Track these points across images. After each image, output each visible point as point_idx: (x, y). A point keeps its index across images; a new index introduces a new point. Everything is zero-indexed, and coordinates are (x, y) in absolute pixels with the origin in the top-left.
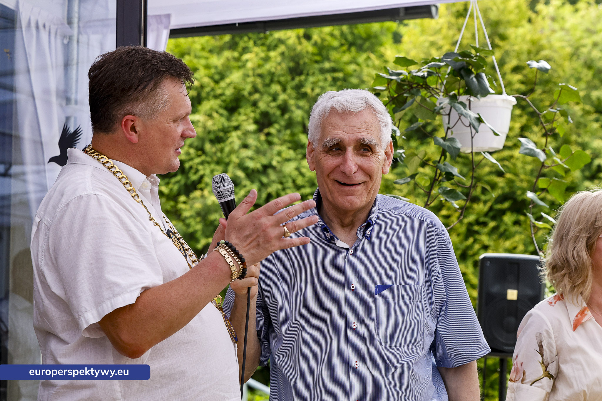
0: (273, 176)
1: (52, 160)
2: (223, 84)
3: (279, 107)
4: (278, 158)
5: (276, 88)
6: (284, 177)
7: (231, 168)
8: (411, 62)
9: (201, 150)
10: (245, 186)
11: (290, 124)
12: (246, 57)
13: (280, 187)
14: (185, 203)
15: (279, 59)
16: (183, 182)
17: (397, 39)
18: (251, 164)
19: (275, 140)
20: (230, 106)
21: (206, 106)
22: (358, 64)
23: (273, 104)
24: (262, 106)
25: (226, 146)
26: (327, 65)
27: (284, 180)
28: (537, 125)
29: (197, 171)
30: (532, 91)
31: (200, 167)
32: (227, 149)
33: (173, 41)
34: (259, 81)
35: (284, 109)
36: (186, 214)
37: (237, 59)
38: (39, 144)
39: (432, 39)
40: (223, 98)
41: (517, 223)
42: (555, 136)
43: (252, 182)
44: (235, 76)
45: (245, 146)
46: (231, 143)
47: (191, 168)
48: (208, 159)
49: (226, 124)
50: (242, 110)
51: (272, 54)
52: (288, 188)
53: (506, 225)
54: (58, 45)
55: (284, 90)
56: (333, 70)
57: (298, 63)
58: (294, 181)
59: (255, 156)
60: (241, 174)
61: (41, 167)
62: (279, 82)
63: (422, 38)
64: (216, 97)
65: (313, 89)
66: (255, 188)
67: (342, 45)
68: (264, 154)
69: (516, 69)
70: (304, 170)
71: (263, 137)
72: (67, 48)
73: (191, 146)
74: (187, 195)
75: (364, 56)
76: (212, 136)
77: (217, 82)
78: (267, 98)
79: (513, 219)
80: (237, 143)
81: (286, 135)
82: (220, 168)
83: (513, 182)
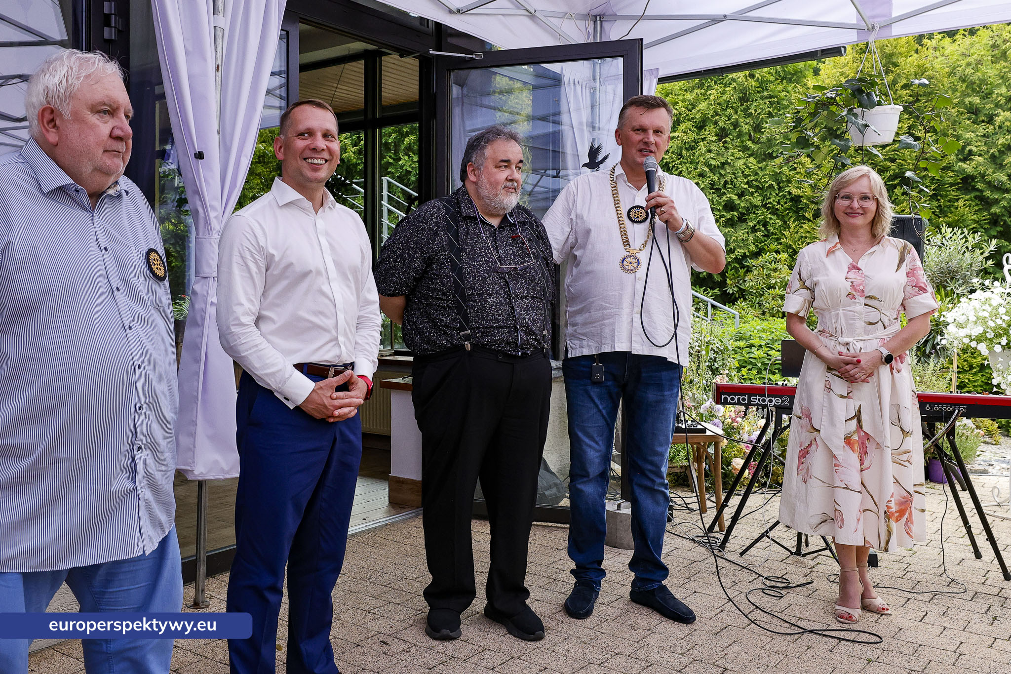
0: (728, 169)
1: (584, 165)
2: (694, 111)
3: (732, 124)
4: (732, 158)
5: (730, 111)
6: (736, 170)
7: (699, 166)
8: (824, 88)
10: (709, 177)
11: (740, 135)
12: (708, 93)
13: (733, 176)
15: (732, 92)
17: (816, 72)
18: (713, 162)
19: (730, 146)
20: (699, 125)
21: (682, 127)
22: (788, 92)
23: (728, 122)
24: (721, 124)
25: (696, 151)
26: (766, 94)
30: (918, 100)
31: (680, 166)
33: (661, 86)
34: (718, 107)
35: (736, 125)
37: (704, 94)
38: (577, 156)
39: (841, 70)
40: (695, 120)
41: (904, 193)
42: (935, 131)
43: (714, 174)
44: (702, 106)
45: (710, 151)
46: (700, 149)
47: (673, 166)
49: (696, 137)
50: (707, 128)
51: (727, 89)
52: (739, 177)
54: (587, 93)
55: (736, 112)
56: (771, 97)
57: (745, 94)
60: (705, 169)
61: (579, 171)
62: (732, 107)
63: (835, 70)
64: (689, 120)
65: (756, 111)
66: (716, 178)
67: (777, 79)
68: (722, 156)
69: (905, 87)
70: (750, 165)
71: (721, 145)
72: (593, 95)
73: (673, 153)
75: (793, 85)
76: (687, 146)
77: (690, 110)
78: (724, 118)
79: (902, 191)
80: (704, 150)
81: (737, 142)
82: (693, 166)
83: (902, 165)
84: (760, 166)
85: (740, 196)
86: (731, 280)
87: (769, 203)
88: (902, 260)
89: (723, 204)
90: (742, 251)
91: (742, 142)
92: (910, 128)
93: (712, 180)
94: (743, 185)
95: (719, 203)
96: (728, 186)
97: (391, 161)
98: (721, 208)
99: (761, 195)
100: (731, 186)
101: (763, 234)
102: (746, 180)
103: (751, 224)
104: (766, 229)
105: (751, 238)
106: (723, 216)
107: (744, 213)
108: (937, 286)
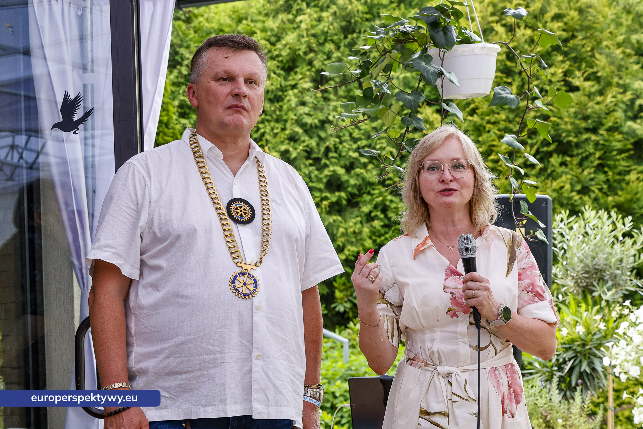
0: (330, 130)
2: (279, 46)
4: (335, 114)
5: (330, 46)
7: (288, 125)
10: (304, 141)
12: (299, 19)
13: (337, 140)
15: (331, 19)
18: (308, 120)
19: (332, 96)
20: (287, 66)
23: (327, 62)
24: (317, 64)
25: (285, 104)
27: (341, 134)
28: (579, 70)
30: (573, 37)
31: (261, 126)
32: (285, 107)
34: (313, 40)
40: (280, 59)
41: (563, 164)
42: (598, 79)
43: (311, 137)
45: (303, 104)
46: (289, 101)
48: (268, 117)
49: (283, 83)
50: (298, 70)
51: (325, 14)
52: (345, 141)
53: (553, 166)
55: (338, 48)
57: (349, 22)
58: (351, 134)
59: (312, 113)
60: (299, 130)
62: (332, 41)
64: (273, 58)
66: (313, 143)
68: (321, 110)
69: (556, 18)
71: (319, 95)
76: (271, 96)
77: (273, 44)
78: (321, 57)
79: (560, 160)
80: (294, 101)
81: (342, 91)
82: (280, 126)
83: (558, 125)
84: (374, 124)
85: (349, 168)
86: (341, 291)
87: (390, 179)
88: (512, 258)
89: (325, 180)
90: (354, 249)
91: (349, 91)
92: (566, 74)
93: (307, 146)
94: (351, 153)
95: (319, 180)
96: (331, 155)
98: (321, 186)
99: (377, 167)
100: (335, 155)
101: (381, 224)
102: (355, 146)
103: (366, 209)
104: (386, 216)
105: (366, 230)
106: (326, 198)
107: (355, 195)
108: (583, 292)
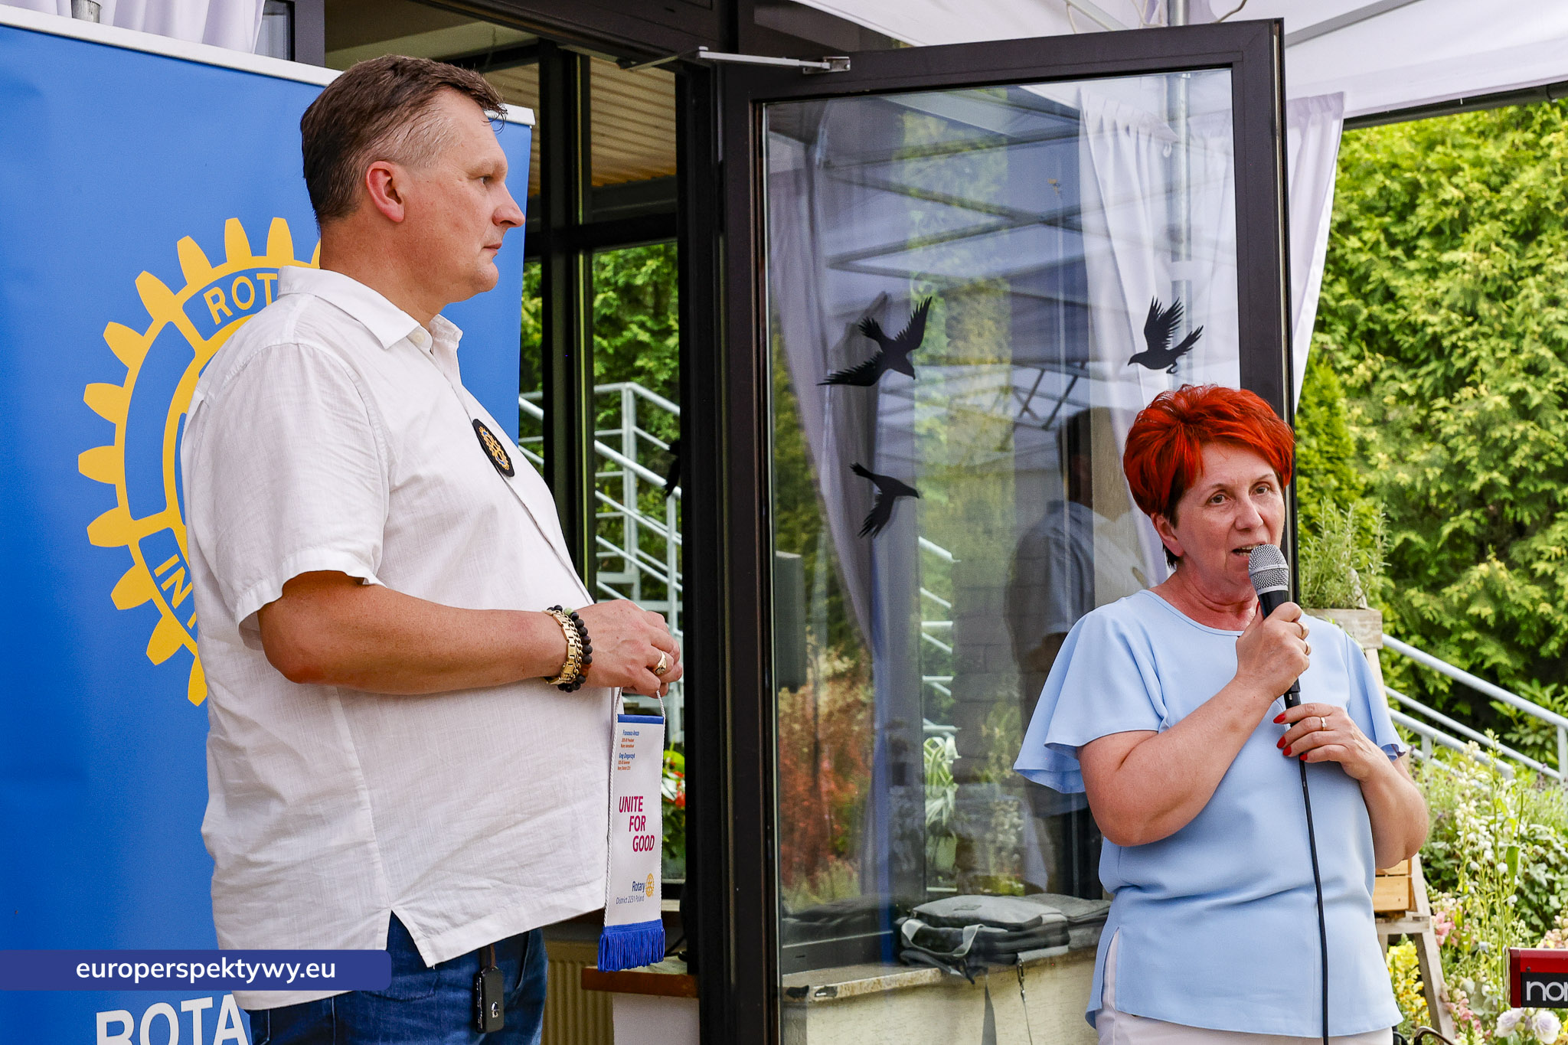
1: (1137, 358)
2: (1506, 192)
9: (1471, 314)
14: (1445, 410)
16: (1439, 374)
20: (1522, 231)
21: (1477, 233)
25: (1518, 303)
29: (1466, 351)
32: (1518, 309)
36: (1449, 430)
40: (1509, 217)
45: (1555, 302)
46: (1527, 297)
47: (1454, 346)
48: (1486, 329)
49: (1515, 264)
50: (1544, 237)
64: (1494, 217)
73: (1452, 308)
74: (1450, 398)
76: (1491, 287)
77: (1495, 190)
80: (1537, 298)
82: (1508, 344)
97: (644, 337)
